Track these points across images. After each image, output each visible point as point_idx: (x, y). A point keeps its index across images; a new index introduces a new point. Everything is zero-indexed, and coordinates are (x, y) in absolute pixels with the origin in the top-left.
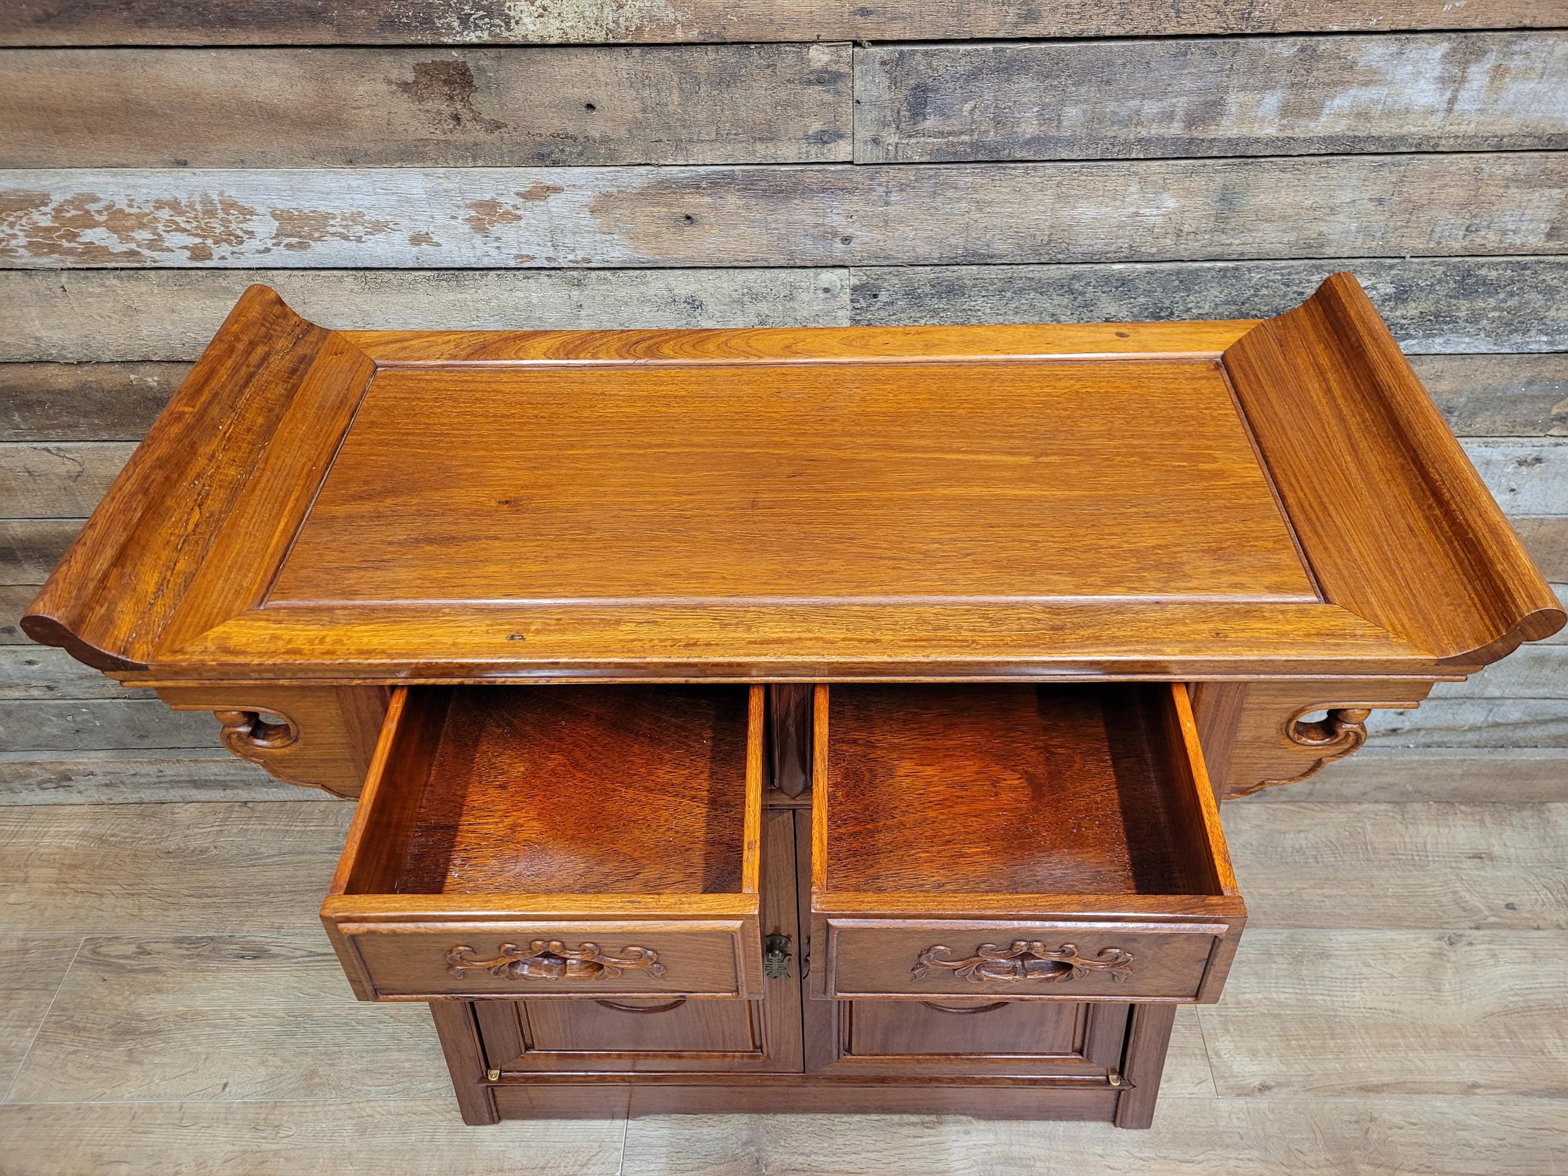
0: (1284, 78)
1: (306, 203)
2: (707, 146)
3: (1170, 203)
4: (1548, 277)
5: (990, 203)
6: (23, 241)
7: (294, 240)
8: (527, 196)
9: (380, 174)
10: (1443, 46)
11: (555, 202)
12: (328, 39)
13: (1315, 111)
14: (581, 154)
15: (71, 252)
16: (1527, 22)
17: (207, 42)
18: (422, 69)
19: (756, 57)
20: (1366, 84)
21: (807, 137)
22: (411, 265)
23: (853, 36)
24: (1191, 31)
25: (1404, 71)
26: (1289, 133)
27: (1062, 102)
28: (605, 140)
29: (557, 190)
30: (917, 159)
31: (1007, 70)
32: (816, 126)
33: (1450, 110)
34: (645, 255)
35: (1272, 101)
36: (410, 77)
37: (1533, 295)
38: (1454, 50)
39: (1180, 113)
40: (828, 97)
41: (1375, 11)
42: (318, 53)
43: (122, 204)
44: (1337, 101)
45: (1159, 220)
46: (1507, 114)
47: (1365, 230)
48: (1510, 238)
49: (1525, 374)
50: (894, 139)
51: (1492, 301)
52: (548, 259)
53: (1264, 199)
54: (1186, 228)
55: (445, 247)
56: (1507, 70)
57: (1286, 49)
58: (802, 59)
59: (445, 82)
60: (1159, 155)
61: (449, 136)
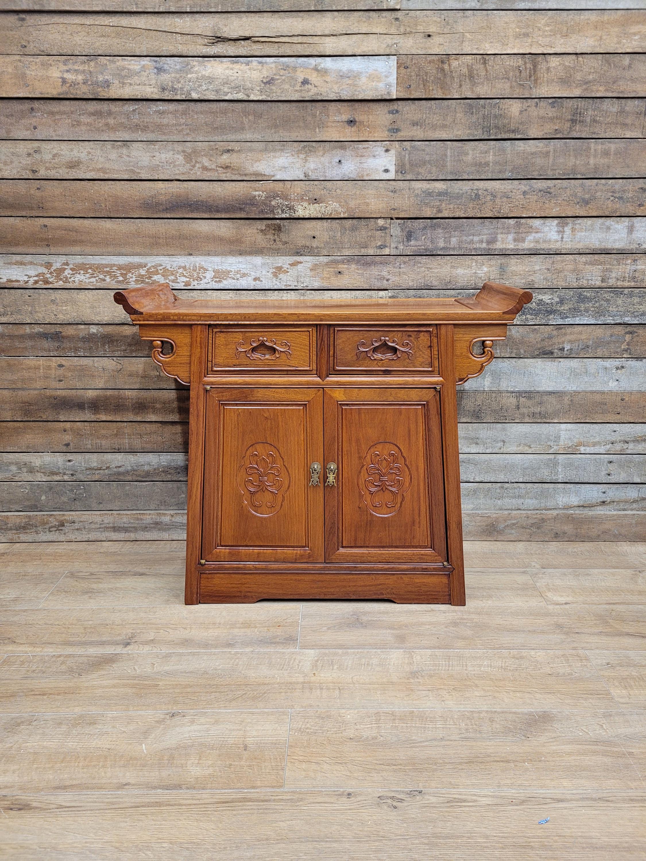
0: (513, 231)
1: (225, 267)
2: (347, 249)
3: (485, 269)
4: (606, 296)
5: (431, 269)
6: (134, 279)
7: (217, 279)
8: (292, 265)
9: (248, 258)
10: (556, 221)
11: (300, 267)
12: (243, 216)
13: (523, 240)
14: (309, 252)
15: (148, 283)
16: (577, 215)
17: (209, 217)
18: (268, 226)
19: (363, 222)
20: (537, 232)
21: (376, 247)
22: (252, 288)
23: (390, 216)
24: (485, 216)
25: (546, 229)
26: (517, 247)
27: (450, 237)
28: (317, 248)
29: (301, 263)
30: (409, 254)
31: (433, 227)
32: (379, 244)
33: (562, 241)
34: (326, 285)
35: (511, 237)
36: (264, 228)
37: (603, 302)
38: (559, 223)
39: (485, 240)
40: (383, 235)
41: (535, 211)
42: (239, 221)
43: (168, 267)
44: (529, 238)
45: (483, 275)
46: (579, 242)
47: (545, 279)
48: (590, 282)
49: (609, 333)
50: (402, 247)
51: (591, 305)
52: (295, 286)
53: (514, 268)
54: (491, 278)
55: (264, 282)
56: (575, 229)
57: (512, 222)
58: (376, 223)
59: (274, 230)
60: (480, 253)
61: (272, 247)
